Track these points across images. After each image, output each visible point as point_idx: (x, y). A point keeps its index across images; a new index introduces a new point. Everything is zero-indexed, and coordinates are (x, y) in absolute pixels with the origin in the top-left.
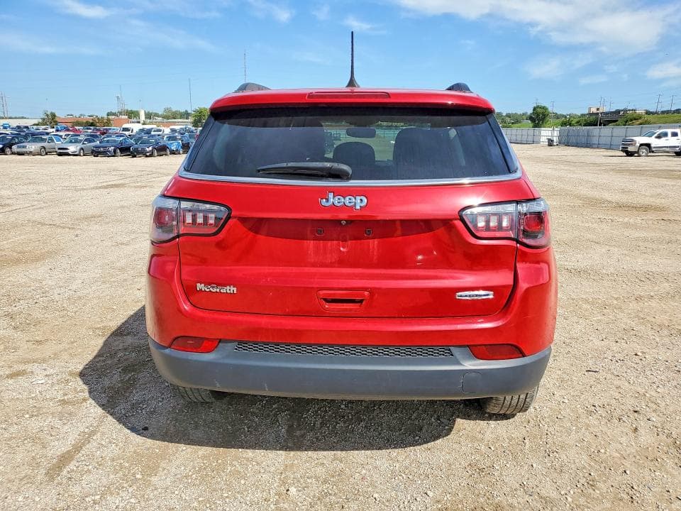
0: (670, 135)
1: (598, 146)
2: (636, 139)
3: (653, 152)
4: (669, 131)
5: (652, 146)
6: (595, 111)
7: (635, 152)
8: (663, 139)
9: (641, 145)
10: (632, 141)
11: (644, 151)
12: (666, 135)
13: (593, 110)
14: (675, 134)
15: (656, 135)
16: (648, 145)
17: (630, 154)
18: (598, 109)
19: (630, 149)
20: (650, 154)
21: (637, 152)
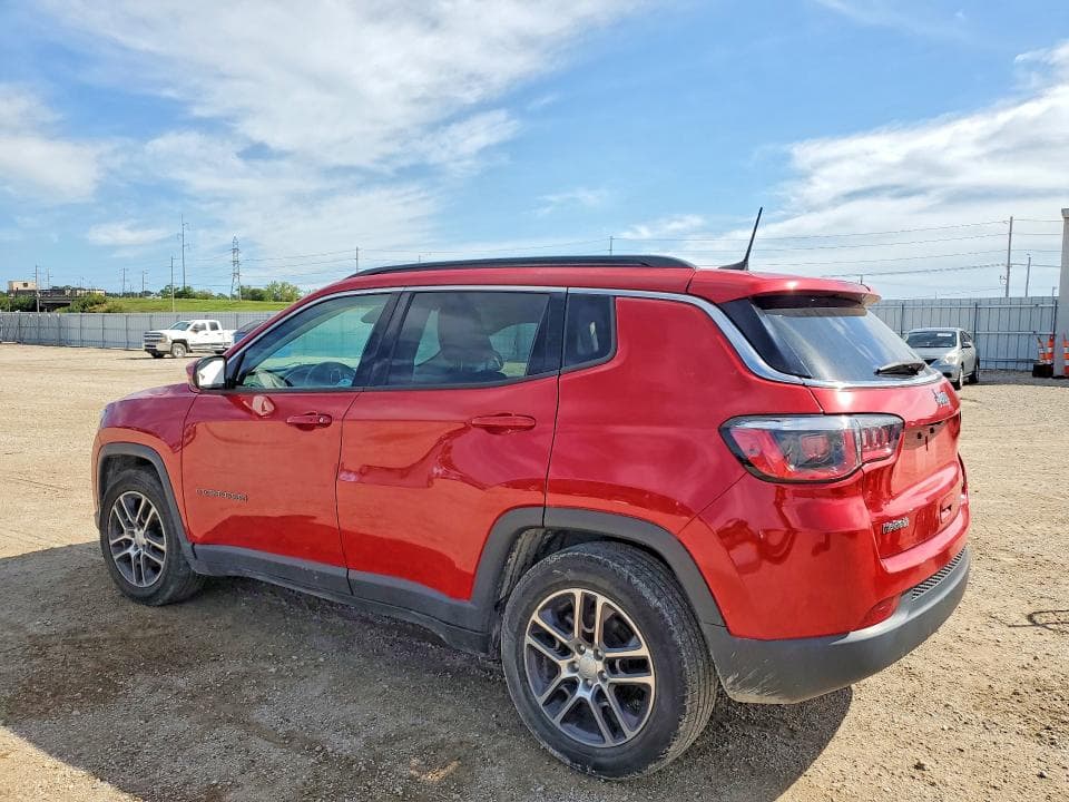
0: (208, 327)
1: (82, 344)
2: (167, 333)
3: (191, 352)
4: (207, 322)
5: (189, 342)
6: (21, 288)
7: (167, 352)
8: (201, 333)
9: (174, 342)
10: (161, 335)
11: (179, 350)
12: (204, 328)
13: (19, 286)
14: (214, 327)
15: (191, 327)
16: (184, 342)
17: (158, 355)
18: (25, 285)
19: (160, 347)
20: (188, 355)
21: (171, 352)
